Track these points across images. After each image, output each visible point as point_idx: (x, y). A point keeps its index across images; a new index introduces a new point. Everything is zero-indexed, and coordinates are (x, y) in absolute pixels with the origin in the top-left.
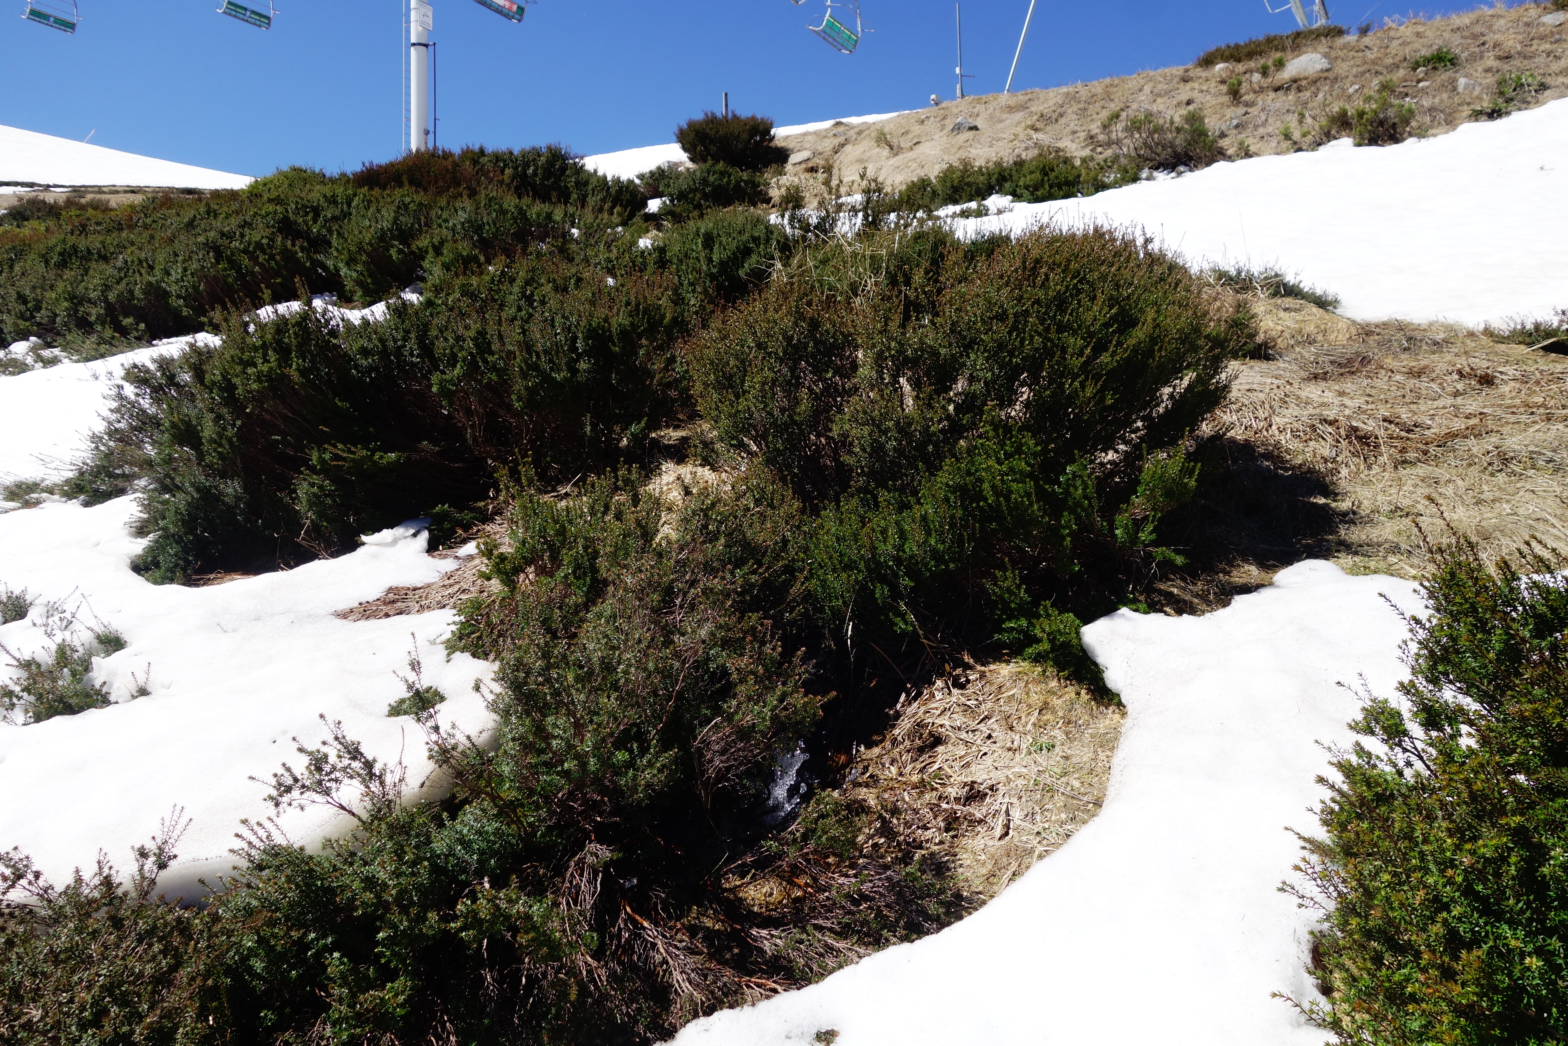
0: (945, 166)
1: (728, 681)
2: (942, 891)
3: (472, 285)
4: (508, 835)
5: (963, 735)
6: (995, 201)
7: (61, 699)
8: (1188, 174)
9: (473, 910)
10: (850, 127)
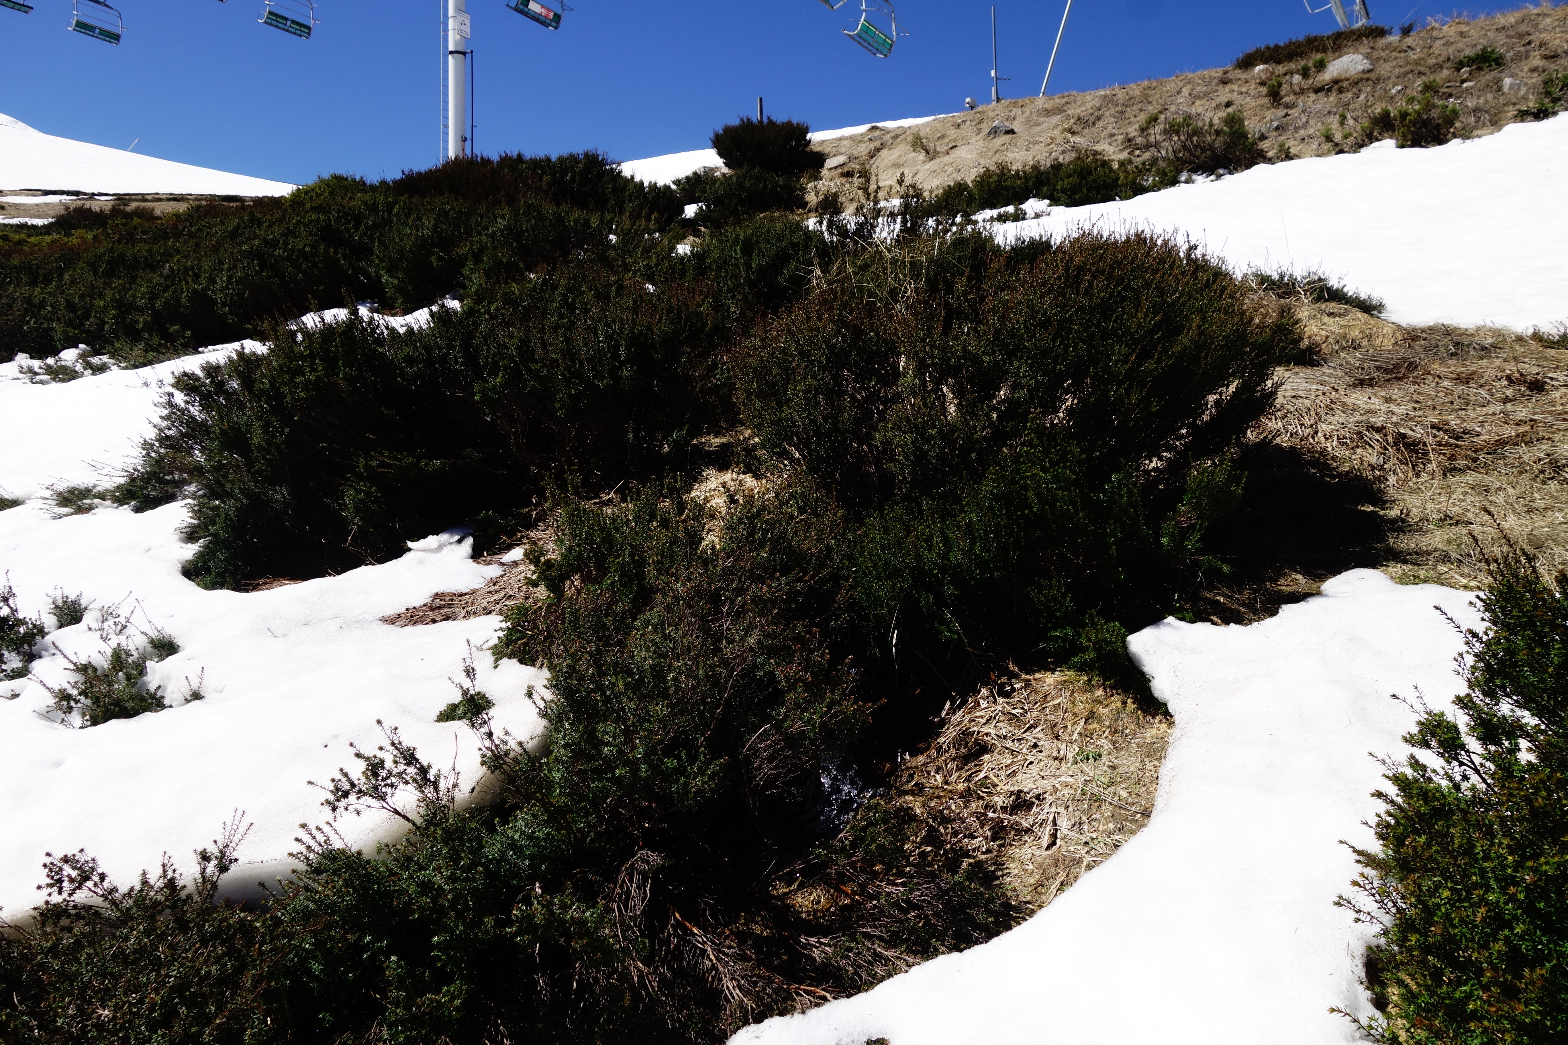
0: (982, 170)
1: (776, 689)
2: (991, 900)
3: (514, 293)
4: (559, 840)
5: (1009, 744)
6: (1032, 205)
7: (117, 702)
8: (1228, 177)
9: (528, 915)
10: (886, 131)
